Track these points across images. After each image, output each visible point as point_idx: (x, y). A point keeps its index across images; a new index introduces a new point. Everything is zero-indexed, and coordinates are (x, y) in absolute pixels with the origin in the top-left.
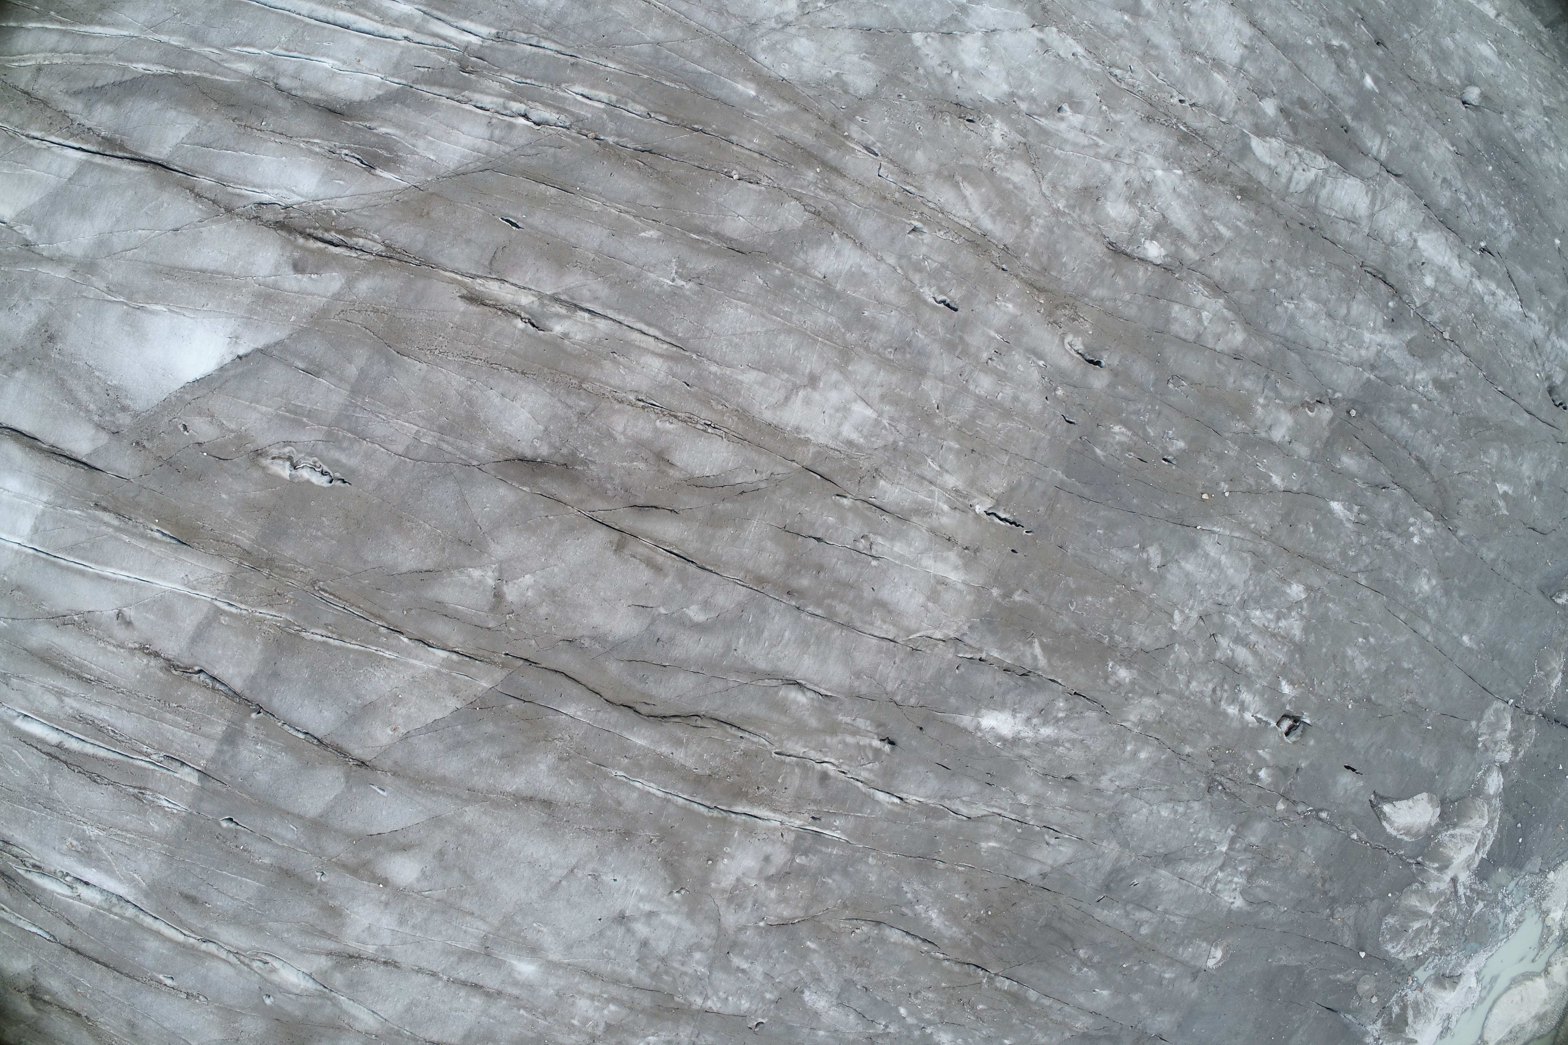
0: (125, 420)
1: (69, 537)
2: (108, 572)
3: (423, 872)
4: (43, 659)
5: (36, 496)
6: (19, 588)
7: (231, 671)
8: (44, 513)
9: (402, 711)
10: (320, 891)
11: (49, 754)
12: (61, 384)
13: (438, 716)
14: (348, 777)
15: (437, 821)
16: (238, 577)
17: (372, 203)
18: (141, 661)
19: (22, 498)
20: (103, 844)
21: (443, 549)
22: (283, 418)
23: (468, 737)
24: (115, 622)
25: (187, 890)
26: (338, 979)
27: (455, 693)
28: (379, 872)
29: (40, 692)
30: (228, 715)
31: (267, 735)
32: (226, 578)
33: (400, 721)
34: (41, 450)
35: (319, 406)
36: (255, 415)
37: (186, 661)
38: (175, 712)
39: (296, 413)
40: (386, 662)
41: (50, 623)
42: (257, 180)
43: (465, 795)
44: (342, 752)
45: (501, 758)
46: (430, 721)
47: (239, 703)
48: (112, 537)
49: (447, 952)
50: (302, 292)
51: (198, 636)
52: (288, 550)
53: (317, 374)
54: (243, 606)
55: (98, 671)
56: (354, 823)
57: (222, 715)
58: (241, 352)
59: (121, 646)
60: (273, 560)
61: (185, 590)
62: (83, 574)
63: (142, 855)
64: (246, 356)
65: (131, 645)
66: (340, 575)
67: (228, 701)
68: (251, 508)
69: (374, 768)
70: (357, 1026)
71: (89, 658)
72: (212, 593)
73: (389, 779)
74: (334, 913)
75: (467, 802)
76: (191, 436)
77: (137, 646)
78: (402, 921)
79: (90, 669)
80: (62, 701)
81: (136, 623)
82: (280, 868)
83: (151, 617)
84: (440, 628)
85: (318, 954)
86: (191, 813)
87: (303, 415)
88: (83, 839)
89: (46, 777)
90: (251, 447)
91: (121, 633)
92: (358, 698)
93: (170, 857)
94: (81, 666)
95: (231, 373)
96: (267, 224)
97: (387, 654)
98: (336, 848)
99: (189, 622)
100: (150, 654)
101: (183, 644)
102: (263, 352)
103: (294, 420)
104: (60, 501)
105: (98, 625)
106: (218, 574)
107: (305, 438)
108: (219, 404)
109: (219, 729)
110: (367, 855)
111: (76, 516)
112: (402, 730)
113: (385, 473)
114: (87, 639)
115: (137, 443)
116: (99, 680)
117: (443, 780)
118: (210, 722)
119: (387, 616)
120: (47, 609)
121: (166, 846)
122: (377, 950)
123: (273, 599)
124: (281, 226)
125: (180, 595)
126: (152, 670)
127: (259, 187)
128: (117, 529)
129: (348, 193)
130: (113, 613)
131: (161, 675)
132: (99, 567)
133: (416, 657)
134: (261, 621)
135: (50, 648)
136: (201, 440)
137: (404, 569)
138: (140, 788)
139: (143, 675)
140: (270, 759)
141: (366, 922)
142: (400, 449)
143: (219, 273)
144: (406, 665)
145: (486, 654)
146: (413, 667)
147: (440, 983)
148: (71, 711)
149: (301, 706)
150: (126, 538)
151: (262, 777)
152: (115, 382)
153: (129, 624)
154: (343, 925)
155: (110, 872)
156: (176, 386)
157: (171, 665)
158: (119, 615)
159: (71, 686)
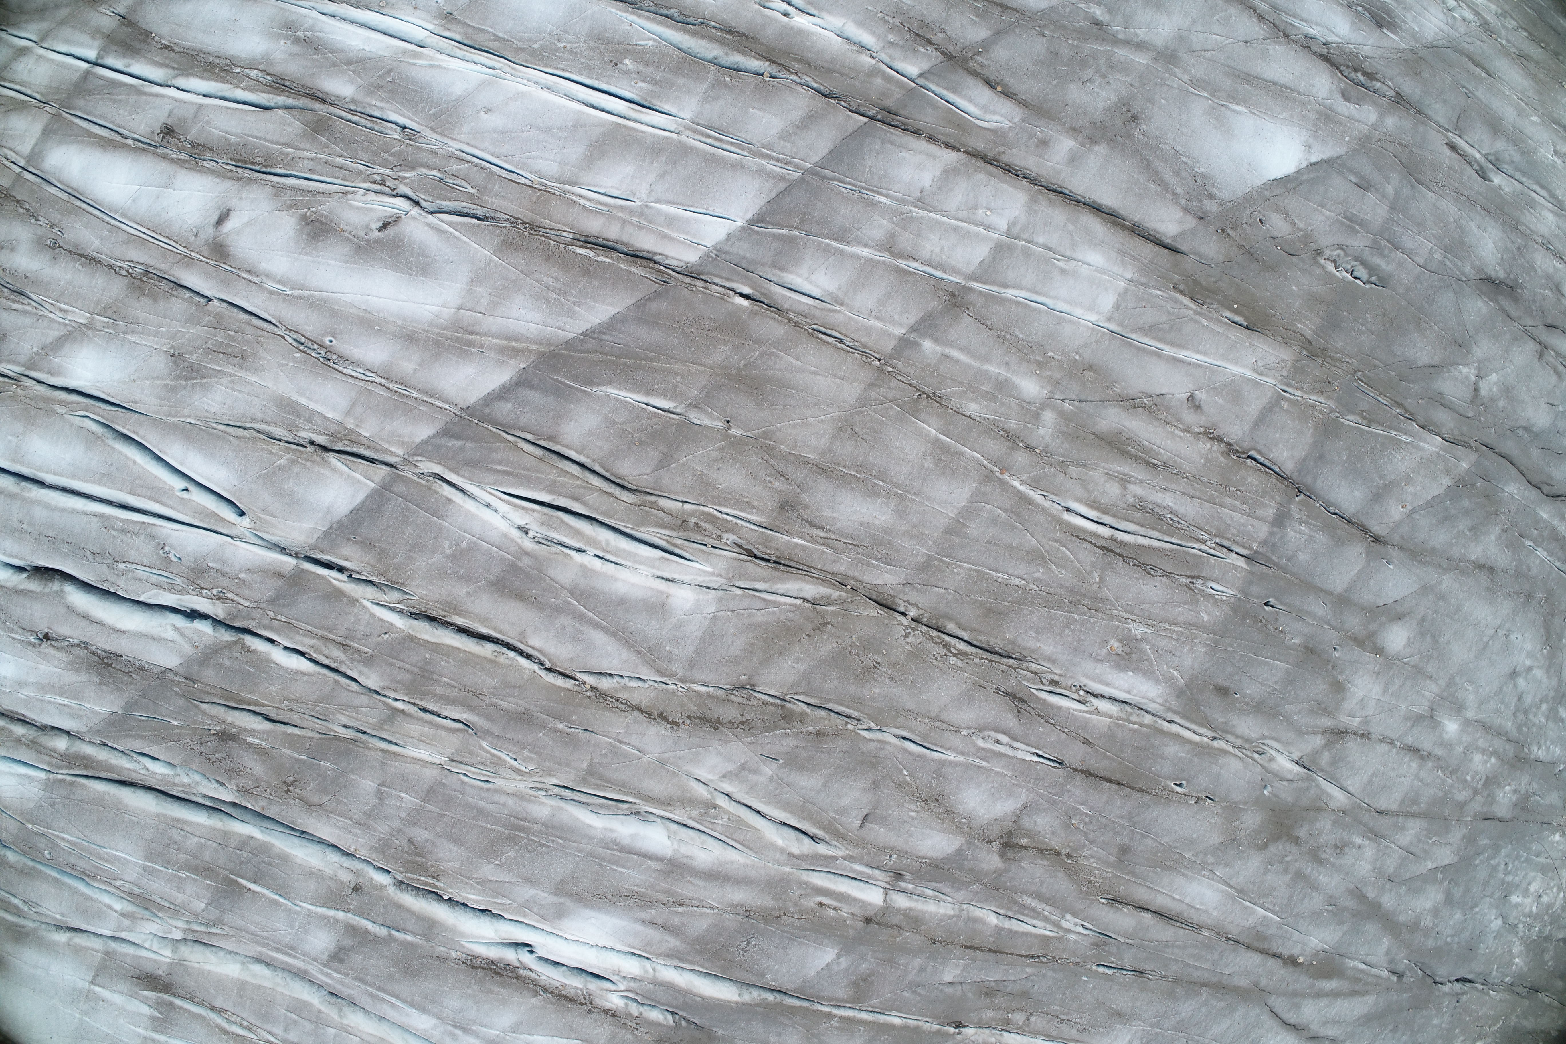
0: (1211, 206)
1: (1150, 317)
2: (1182, 354)
3: (1409, 638)
4: (1110, 444)
5: (1120, 272)
6: (1091, 368)
7: (1285, 454)
8: (1126, 290)
9: (1410, 489)
10: (1333, 667)
11: (1102, 548)
12: (1147, 164)
13: (1436, 493)
14: (1368, 553)
15: (1425, 589)
16: (1298, 365)
17: (1385, 55)
18: (1205, 446)
19: (1104, 273)
20: (1148, 641)
21: (1445, 349)
22: (1342, 223)
23: (1453, 511)
24: (1186, 405)
25: (1220, 682)
26: (1325, 758)
27: (1447, 472)
28: (1380, 643)
29: (1102, 480)
30: (1278, 498)
31: (1308, 516)
32: (1289, 365)
33: (1409, 499)
34: (1124, 227)
35: (1368, 217)
36: (1321, 218)
37: (1246, 445)
38: (1234, 496)
39: (1351, 220)
40: (1403, 445)
41: (1120, 406)
42: (1305, 15)
43: (1445, 564)
44: (1364, 530)
45: (1470, 530)
46: (1429, 498)
47: (1287, 486)
48: (1192, 319)
49: (1406, 718)
50: (1351, 118)
51: (1261, 421)
52: (1339, 342)
53: (1366, 189)
54: (1298, 393)
55: (1165, 455)
56: (1367, 598)
57: (1273, 498)
58: (1313, 159)
59: (1187, 430)
60: (1326, 349)
61: (1251, 375)
62: (1159, 356)
63: (1187, 648)
64: (1316, 164)
65: (1197, 430)
66: (1375, 366)
67: (1279, 484)
68: (1314, 300)
69: (1385, 543)
70: (1333, 805)
71: (1158, 443)
72: (1275, 378)
73: (1394, 552)
74: (1339, 688)
75: (1446, 570)
76: (1267, 229)
77: (1202, 430)
78: (1385, 691)
79: (1158, 454)
80: (1125, 488)
81: (1205, 407)
82: (1306, 648)
83: (1220, 401)
84: (1441, 416)
85: (1315, 733)
86: (1239, 599)
87: (1356, 222)
88: (1127, 640)
89: (1096, 575)
90: (1313, 246)
91: (1189, 417)
92: (1381, 478)
93: (1213, 648)
94: (1148, 451)
95: (1305, 177)
96: (1315, 53)
97: (1404, 438)
98: (1354, 622)
99: (1254, 406)
100: (1213, 439)
101: (1247, 428)
102: (1329, 162)
103: (1349, 226)
104: (1143, 280)
105: (1168, 409)
106: (1284, 361)
107: (1356, 243)
108: (1292, 203)
109: (1270, 512)
110: (1373, 627)
111: (1157, 296)
112: (1409, 507)
113: (1411, 280)
114: (1156, 423)
115: (1223, 230)
116: (1165, 465)
117: (1433, 551)
118: (1264, 505)
119: (1407, 405)
120: (1118, 391)
121: (1212, 636)
122: (1360, 723)
123: (1323, 386)
124: (1326, 58)
125: (1249, 380)
126: (1214, 454)
127: (1305, 21)
128: (1196, 313)
129: (1370, 43)
130: (1185, 396)
131: (1222, 459)
132: (1174, 350)
133: (1424, 441)
134: (1313, 407)
135: (1119, 433)
136: (1276, 234)
137: (1421, 364)
138: (1194, 577)
139: (1206, 460)
140: (1310, 540)
141: (1360, 694)
142: (1421, 261)
143: (1287, 88)
144: (1417, 447)
145: (1467, 439)
146: (1423, 449)
147: (1395, 751)
148: (1132, 500)
149: (1339, 487)
150: (1205, 322)
151: (1302, 557)
152: (1202, 170)
153: (1198, 408)
154: (1343, 699)
155: (1149, 674)
156: (1259, 182)
157: (1231, 449)
158: (1191, 397)
159: (1137, 472)
